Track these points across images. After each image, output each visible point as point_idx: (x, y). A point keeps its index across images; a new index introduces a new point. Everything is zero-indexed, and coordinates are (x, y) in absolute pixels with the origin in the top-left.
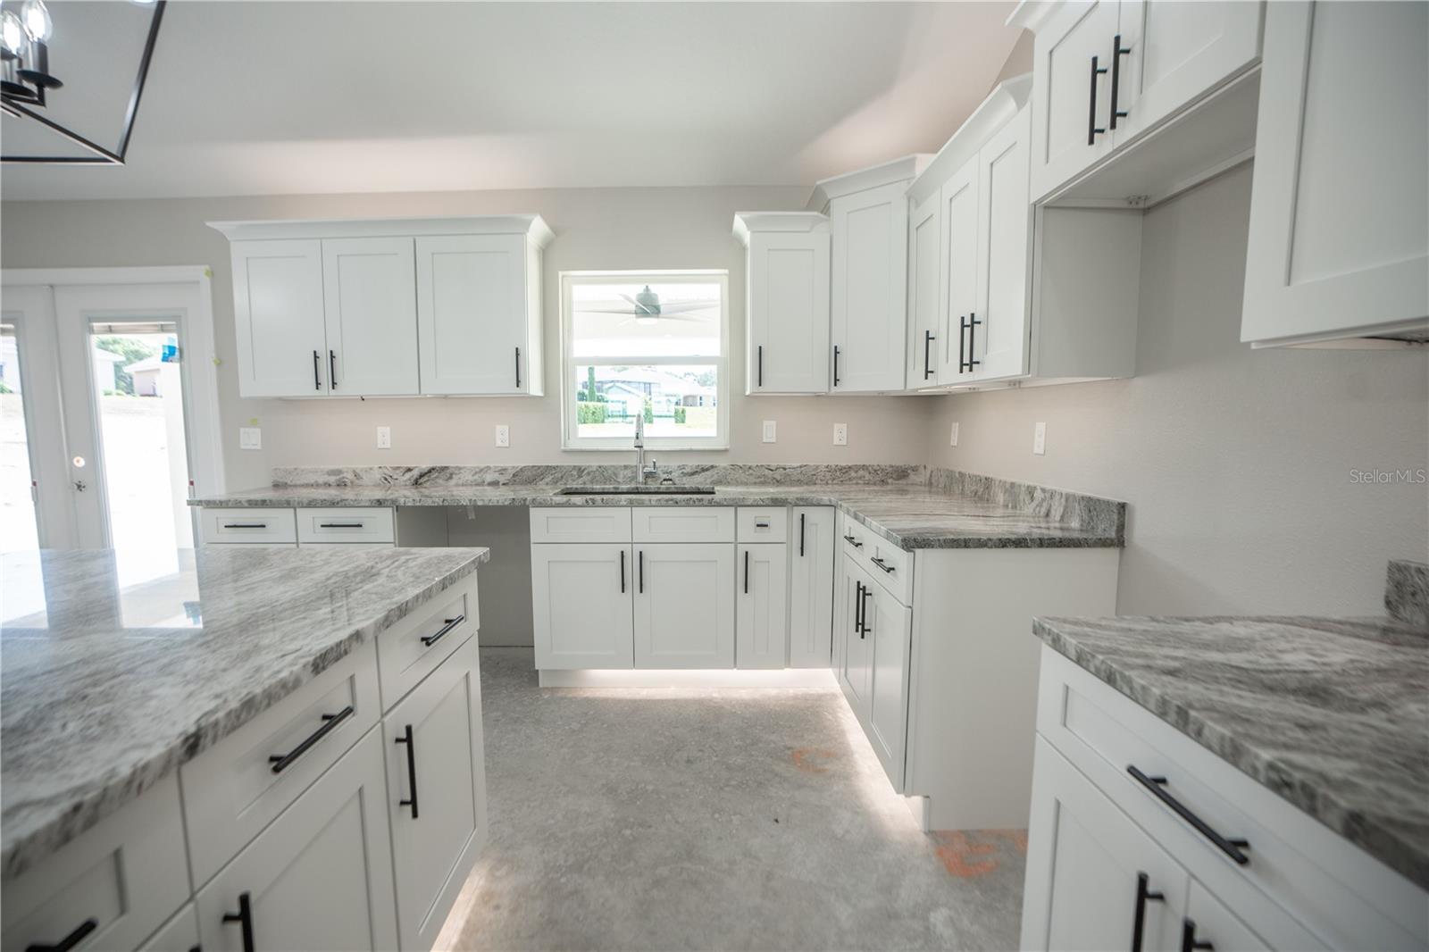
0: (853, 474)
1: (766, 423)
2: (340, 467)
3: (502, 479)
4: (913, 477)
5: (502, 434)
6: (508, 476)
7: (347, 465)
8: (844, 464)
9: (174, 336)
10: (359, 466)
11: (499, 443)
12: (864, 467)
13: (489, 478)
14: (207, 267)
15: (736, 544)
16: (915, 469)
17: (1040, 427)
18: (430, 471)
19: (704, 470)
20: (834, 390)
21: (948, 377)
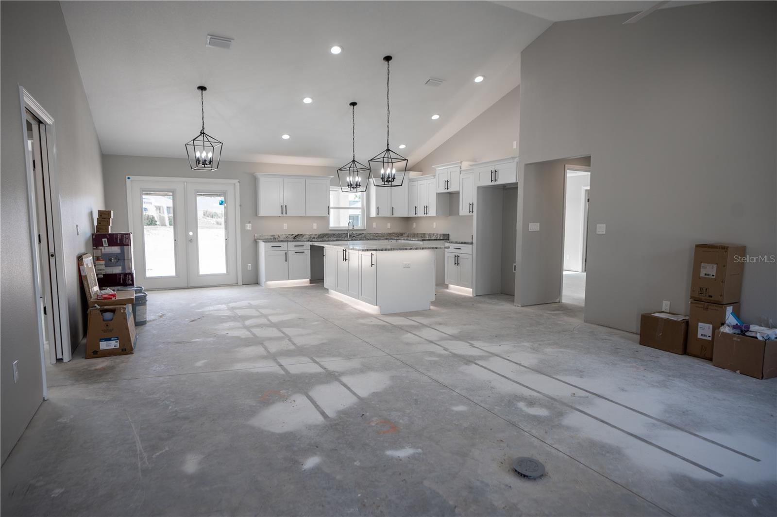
0: (392, 234)
1: (373, 223)
2: (274, 234)
3: (316, 237)
4: (404, 235)
5: (315, 226)
6: (317, 236)
7: (276, 233)
8: (390, 232)
9: (223, 198)
10: (279, 234)
11: (314, 228)
12: (394, 233)
13: (312, 237)
14: (238, 180)
16: (404, 233)
17: (435, 223)
18: (298, 235)
19: (361, 234)
20: (392, 216)
21: (412, 215)
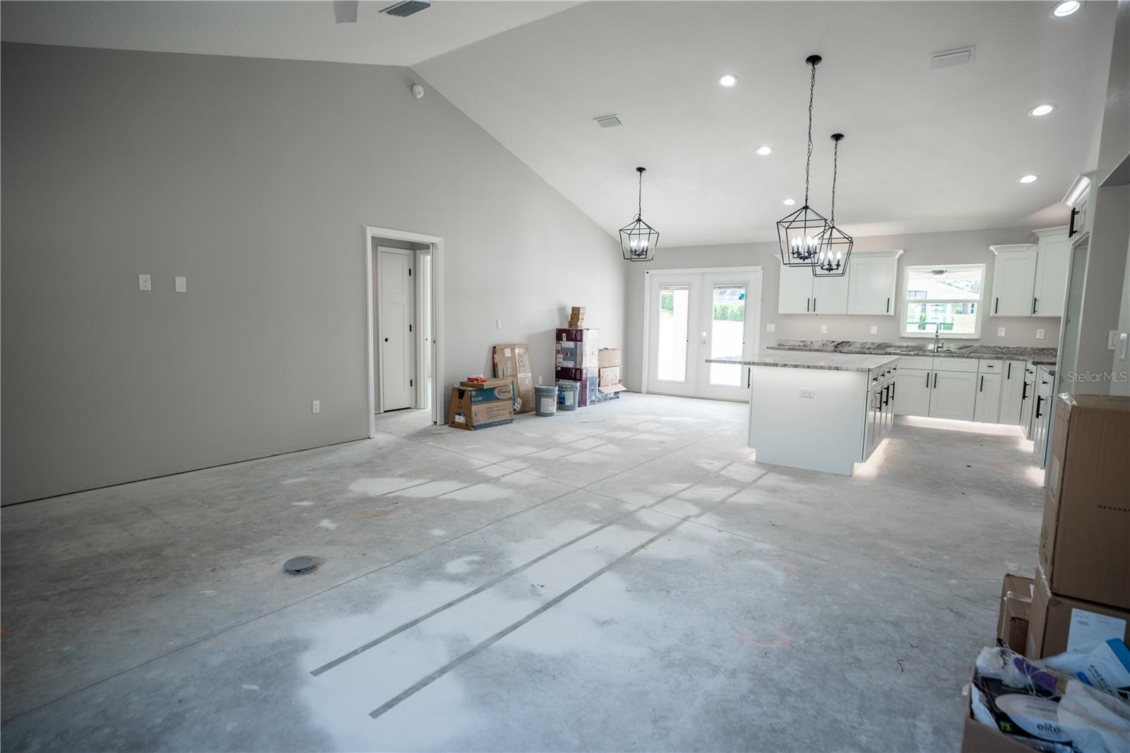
0: (1046, 352)
1: (1000, 329)
2: (805, 340)
3: (873, 347)
5: (874, 330)
6: (875, 346)
7: (808, 339)
8: (1041, 347)
9: (744, 290)
10: (813, 339)
11: (872, 333)
12: (1052, 349)
13: (867, 347)
14: (761, 267)
15: (978, 373)
18: (842, 342)
19: (966, 347)
20: (1034, 315)
